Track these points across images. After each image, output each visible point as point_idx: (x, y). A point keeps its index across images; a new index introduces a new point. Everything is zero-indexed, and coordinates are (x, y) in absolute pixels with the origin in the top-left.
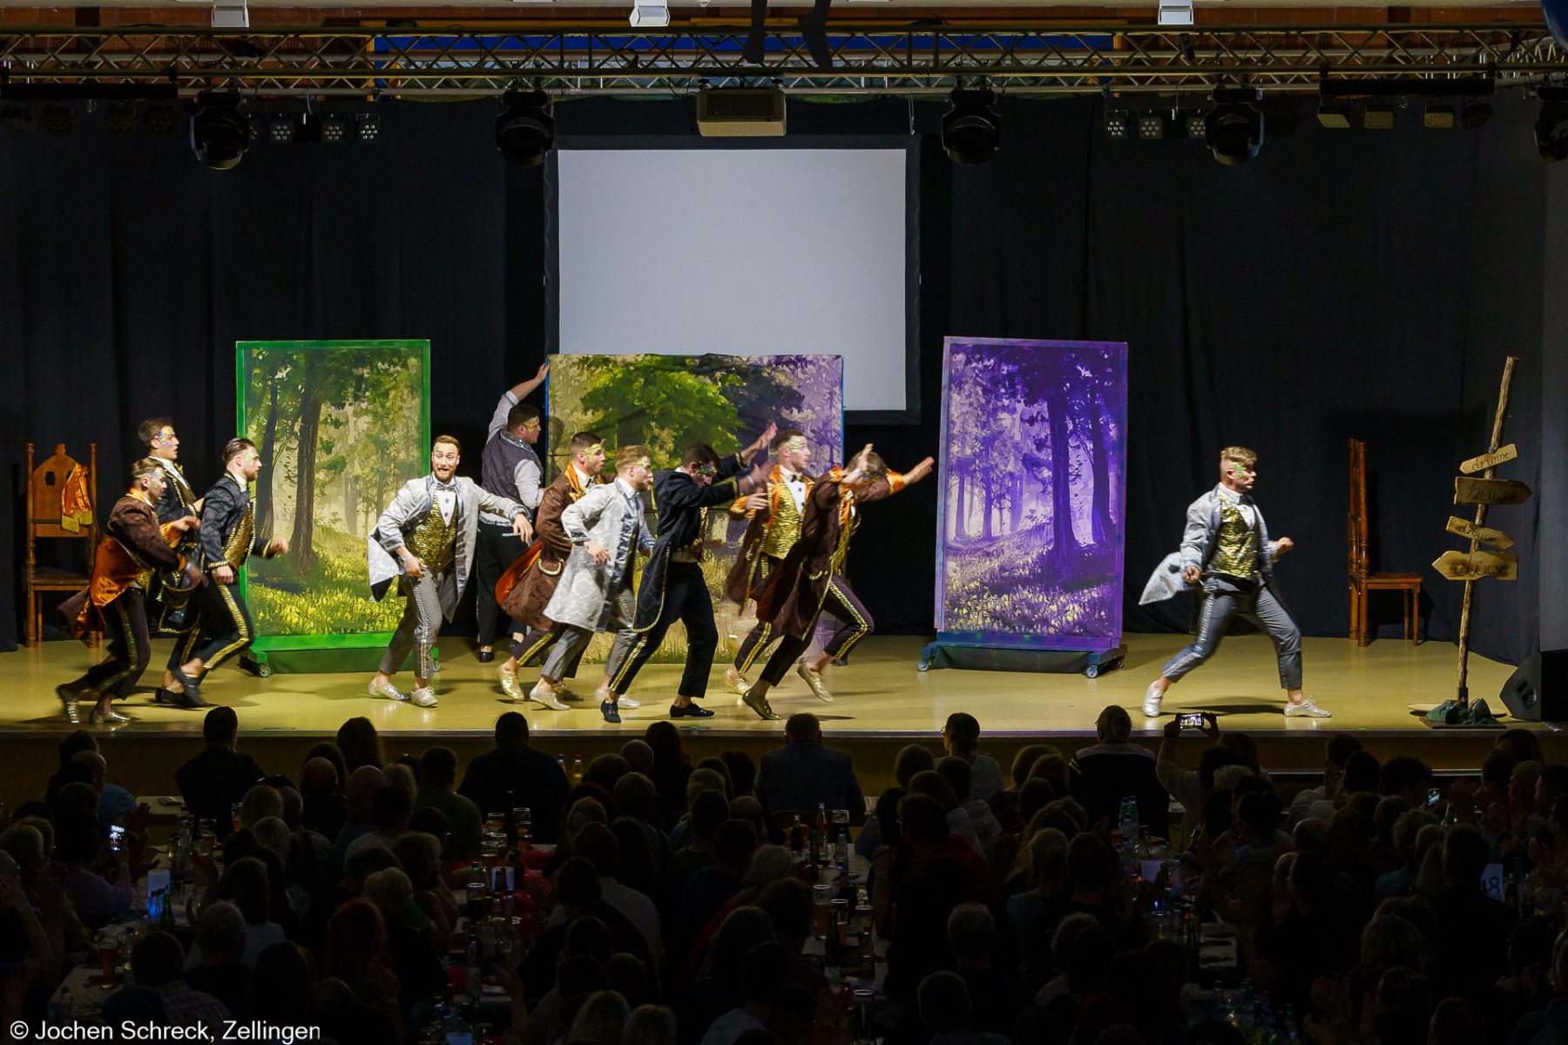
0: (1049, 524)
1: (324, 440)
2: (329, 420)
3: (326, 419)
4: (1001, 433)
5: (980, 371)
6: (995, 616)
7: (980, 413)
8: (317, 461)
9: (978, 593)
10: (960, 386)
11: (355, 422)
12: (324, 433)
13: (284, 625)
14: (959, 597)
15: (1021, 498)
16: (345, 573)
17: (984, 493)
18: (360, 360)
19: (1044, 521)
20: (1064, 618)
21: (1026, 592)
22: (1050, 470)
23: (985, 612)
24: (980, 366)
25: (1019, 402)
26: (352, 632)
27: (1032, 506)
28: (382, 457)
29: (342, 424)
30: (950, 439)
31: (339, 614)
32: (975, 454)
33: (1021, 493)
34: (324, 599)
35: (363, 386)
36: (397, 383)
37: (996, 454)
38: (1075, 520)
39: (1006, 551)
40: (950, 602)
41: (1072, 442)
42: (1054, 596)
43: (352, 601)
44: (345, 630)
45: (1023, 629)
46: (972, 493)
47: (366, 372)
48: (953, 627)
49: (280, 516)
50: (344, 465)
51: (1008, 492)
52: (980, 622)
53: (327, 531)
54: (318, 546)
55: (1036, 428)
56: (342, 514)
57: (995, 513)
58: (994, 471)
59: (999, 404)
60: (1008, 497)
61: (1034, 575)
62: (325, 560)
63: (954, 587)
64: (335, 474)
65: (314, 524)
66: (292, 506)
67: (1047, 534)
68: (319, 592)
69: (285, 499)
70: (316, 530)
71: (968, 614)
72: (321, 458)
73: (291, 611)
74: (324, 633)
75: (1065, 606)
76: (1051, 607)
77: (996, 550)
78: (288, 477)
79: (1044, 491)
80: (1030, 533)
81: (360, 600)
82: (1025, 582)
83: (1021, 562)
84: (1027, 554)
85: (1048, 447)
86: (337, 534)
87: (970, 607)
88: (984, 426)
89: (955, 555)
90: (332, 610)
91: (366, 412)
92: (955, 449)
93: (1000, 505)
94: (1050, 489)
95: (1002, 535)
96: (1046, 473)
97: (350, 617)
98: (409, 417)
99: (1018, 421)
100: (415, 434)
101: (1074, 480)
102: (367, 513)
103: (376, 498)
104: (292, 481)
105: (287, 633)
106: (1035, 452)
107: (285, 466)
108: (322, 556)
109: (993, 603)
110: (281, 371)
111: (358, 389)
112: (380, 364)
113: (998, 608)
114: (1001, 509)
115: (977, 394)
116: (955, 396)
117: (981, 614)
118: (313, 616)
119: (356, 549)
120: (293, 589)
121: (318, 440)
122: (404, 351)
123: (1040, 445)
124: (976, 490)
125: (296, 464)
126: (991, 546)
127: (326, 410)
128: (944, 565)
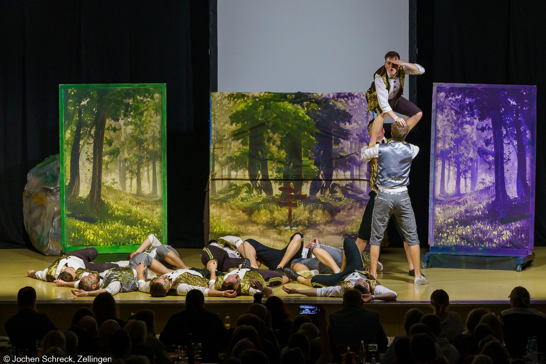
0: (492, 186)
1: (108, 139)
2: (110, 128)
3: (109, 127)
4: (465, 136)
5: (453, 102)
6: (462, 237)
7: (454, 125)
8: (104, 150)
9: (453, 225)
10: (442, 110)
11: (125, 129)
12: (107, 135)
13: (86, 241)
14: (442, 227)
15: (477, 172)
16: (119, 212)
17: (456, 169)
18: (128, 95)
19: (490, 185)
20: (501, 238)
21: (480, 224)
22: (493, 156)
23: (457, 235)
24: (454, 99)
25: (476, 119)
26: (123, 244)
27: (483, 176)
28: (140, 148)
29: (117, 130)
30: (437, 139)
31: (116, 234)
32: (451, 148)
33: (477, 169)
34: (108, 226)
35: (129, 109)
36: (148, 107)
37: (463, 148)
38: (507, 184)
39: (469, 202)
40: (437, 230)
41: (506, 141)
42: (495, 226)
43: (123, 227)
44: (120, 243)
45: (478, 245)
46: (449, 170)
47: (131, 101)
48: (439, 244)
49: (83, 180)
50: (118, 152)
51: (469, 169)
52: (454, 241)
53: (109, 188)
54: (104, 197)
55: (486, 133)
56: (117, 179)
57: (462, 180)
58: (462, 158)
59: (464, 120)
60: (470, 171)
61: (484, 214)
62: (108, 205)
63: (439, 222)
64: (114, 157)
65: (102, 185)
66: (90, 175)
67: (491, 192)
68: (105, 222)
69: (86, 171)
70: (103, 188)
71: (447, 237)
72: (106, 148)
73: (89, 233)
74: (108, 245)
75: (502, 232)
76: (494, 232)
77: (463, 201)
78: (88, 159)
79: (490, 168)
80: (482, 191)
81: (128, 226)
82: (479, 219)
83: (477, 208)
84: (480, 203)
85: (492, 144)
86: (115, 191)
87: (448, 233)
88: (456, 132)
89: (440, 204)
90: (112, 232)
91: (131, 123)
92: (439, 145)
93: (465, 176)
94: (493, 167)
95: (466, 193)
96: (491, 158)
97: (122, 236)
98: (155, 126)
99: (475, 130)
100: (158, 135)
101: (507, 162)
102: (131, 179)
103: (136, 171)
104: (90, 161)
105: (87, 245)
106: (484, 146)
107: (86, 153)
108: (106, 202)
109: (461, 230)
110: (84, 101)
111: (126, 110)
112: (138, 97)
113: (464, 233)
114: (465, 178)
115: (452, 114)
116: (439, 116)
117: (454, 237)
118: (102, 235)
119: (125, 198)
120: (91, 221)
121: (104, 138)
122: (152, 90)
123: (487, 142)
124: (452, 168)
125: (92, 152)
126: (460, 198)
127: (109, 122)
128: (433, 210)
